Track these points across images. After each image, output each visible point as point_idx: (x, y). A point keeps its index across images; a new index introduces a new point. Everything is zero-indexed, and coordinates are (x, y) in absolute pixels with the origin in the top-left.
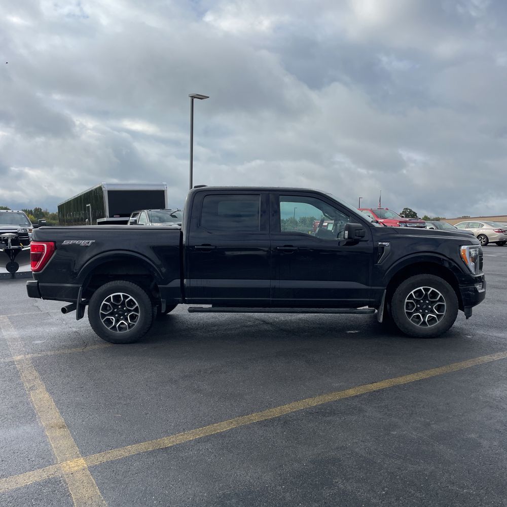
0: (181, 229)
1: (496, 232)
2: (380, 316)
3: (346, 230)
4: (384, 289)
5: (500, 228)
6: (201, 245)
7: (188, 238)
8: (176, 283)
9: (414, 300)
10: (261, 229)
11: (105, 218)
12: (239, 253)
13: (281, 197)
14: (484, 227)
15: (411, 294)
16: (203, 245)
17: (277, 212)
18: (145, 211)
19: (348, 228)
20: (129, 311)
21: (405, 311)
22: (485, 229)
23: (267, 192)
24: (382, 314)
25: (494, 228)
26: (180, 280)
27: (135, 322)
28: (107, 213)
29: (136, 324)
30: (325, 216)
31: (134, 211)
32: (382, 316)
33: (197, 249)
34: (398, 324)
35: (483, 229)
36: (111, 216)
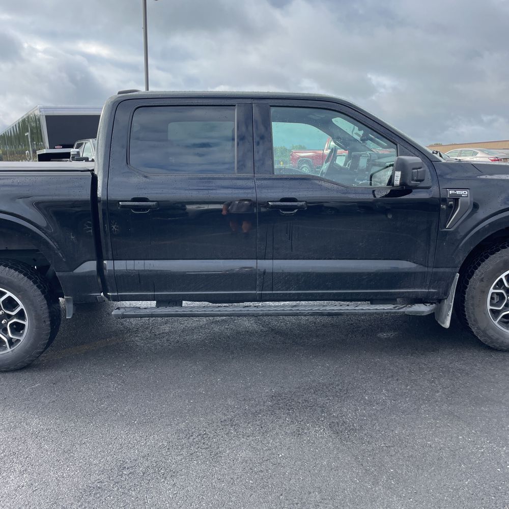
0: (93, 170)
1: (492, 160)
2: (446, 318)
3: (398, 170)
4: (456, 273)
5: (496, 156)
6: (130, 199)
7: (106, 186)
8: (90, 266)
10: (238, 168)
11: (44, 150)
12: (206, 207)
13: (273, 110)
14: (478, 155)
16: (134, 200)
17: (266, 137)
18: (91, 140)
19: (401, 166)
20: (9, 317)
21: (489, 307)
22: (479, 157)
23: (249, 101)
24: (450, 313)
25: (490, 156)
26: (95, 263)
27: (21, 335)
28: (47, 145)
29: (22, 339)
30: (338, 145)
31: (77, 140)
32: (449, 318)
33: (123, 206)
34: (474, 330)
35: (477, 157)
36: (51, 147)
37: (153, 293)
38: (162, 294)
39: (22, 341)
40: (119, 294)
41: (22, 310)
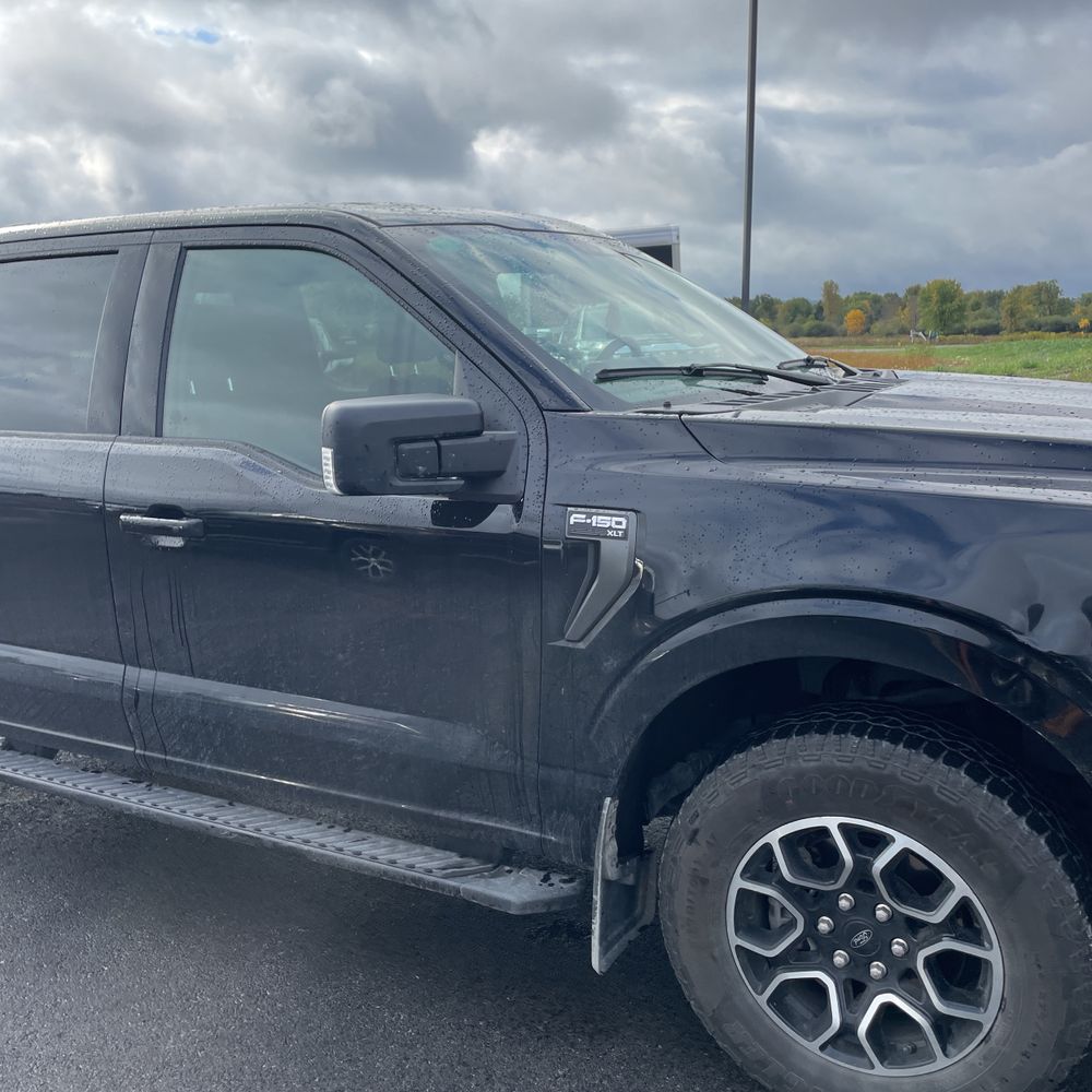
9: (783, 885)
15: (767, 848)
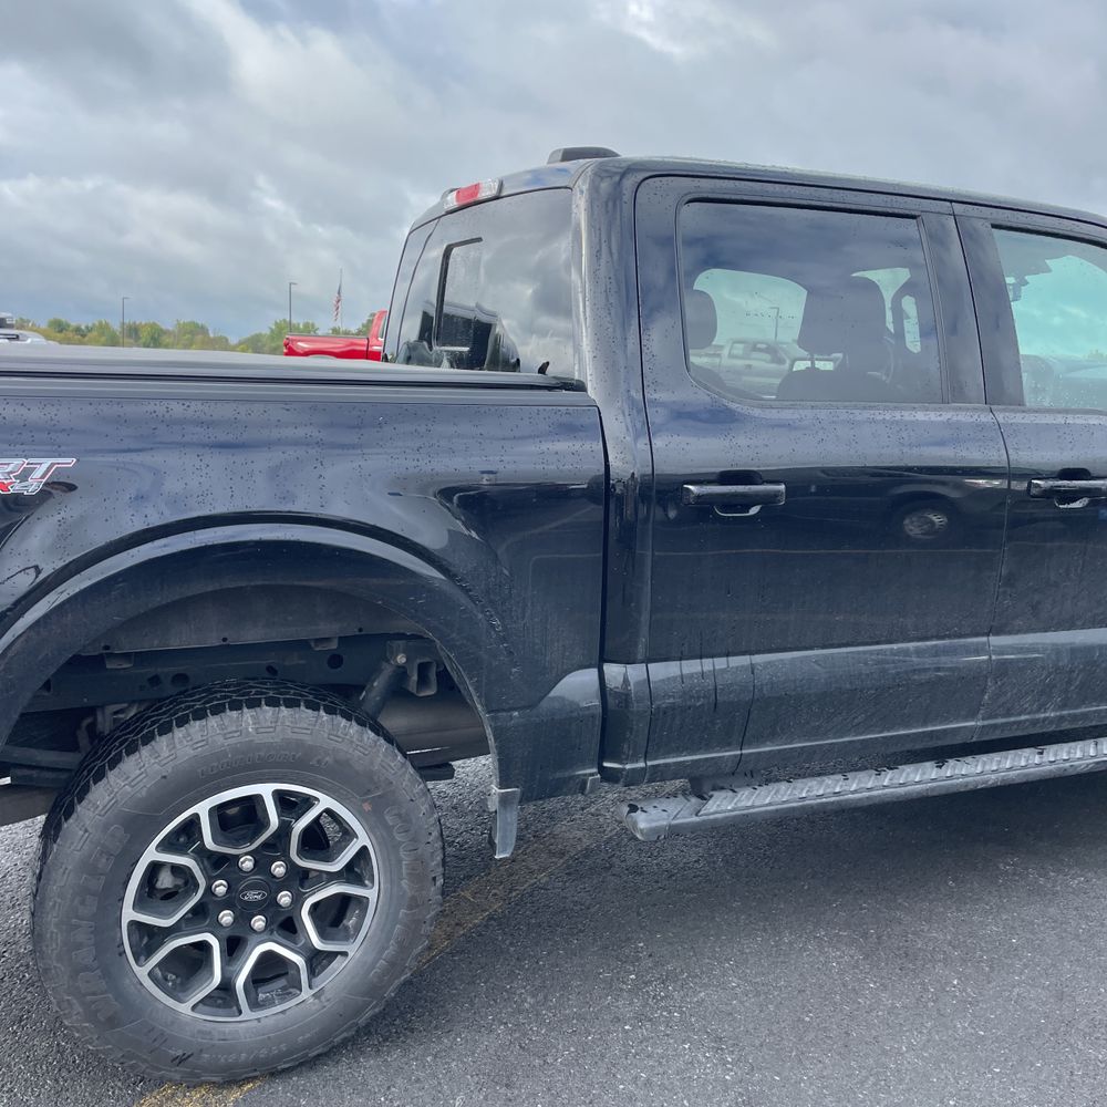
16: (727, 478)
37: (739, 752)
38: (759, 753)
39: (351, 954)
40: (649, 763)
41: (364, 849)
